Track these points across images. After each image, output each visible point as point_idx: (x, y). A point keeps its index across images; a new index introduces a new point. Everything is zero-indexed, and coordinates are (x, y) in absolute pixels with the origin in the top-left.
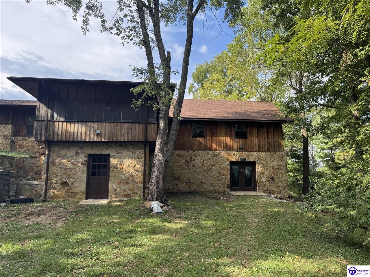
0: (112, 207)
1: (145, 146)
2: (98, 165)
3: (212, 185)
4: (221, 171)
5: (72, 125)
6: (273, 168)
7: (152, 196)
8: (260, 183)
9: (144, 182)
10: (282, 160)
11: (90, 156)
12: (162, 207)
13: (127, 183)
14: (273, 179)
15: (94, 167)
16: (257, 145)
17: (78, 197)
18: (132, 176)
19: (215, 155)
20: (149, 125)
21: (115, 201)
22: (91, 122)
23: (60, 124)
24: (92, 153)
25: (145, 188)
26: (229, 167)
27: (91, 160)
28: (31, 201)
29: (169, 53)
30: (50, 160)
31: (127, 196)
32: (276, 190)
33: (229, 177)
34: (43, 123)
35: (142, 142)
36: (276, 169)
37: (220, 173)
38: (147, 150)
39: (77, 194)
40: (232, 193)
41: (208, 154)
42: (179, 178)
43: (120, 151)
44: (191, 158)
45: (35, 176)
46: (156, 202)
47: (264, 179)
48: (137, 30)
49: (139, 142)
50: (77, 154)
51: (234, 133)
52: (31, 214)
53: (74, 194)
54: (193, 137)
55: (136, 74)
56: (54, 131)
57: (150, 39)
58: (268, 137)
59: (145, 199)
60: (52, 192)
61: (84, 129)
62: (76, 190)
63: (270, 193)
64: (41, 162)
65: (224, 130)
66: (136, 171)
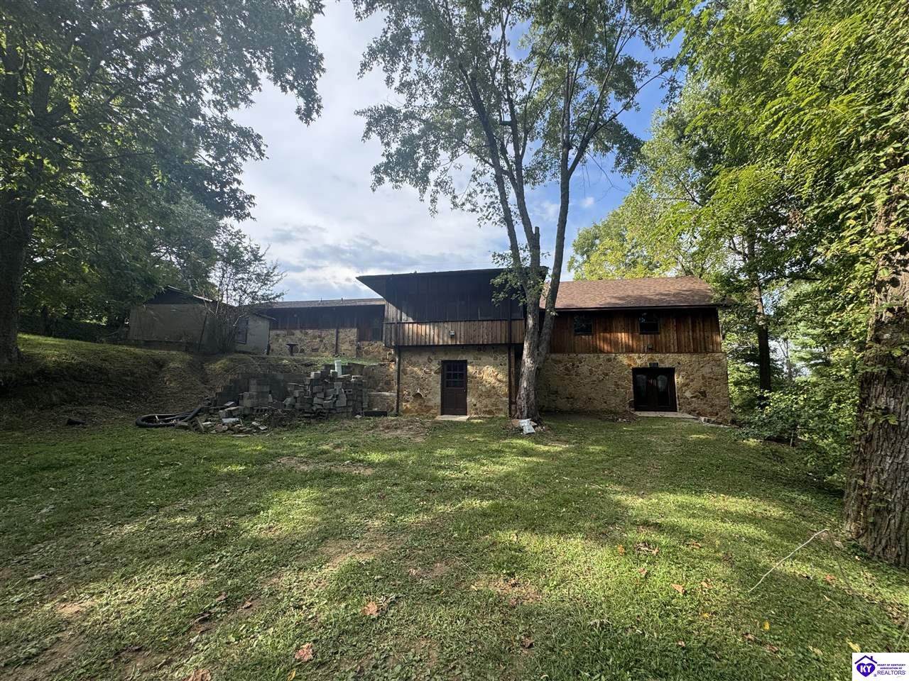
0: (472, 424)
1: (509, 349)
2: (454, 374)
3: (605, 402)
4: (619, 383)
5: (424, 327)
6: (704, 377)
7: (521, 413)
8: (682, 401)
9: (510, 397)
10: (719, 366)
11: (444, 362)
12: (534, 427)
13: (489, 397)
14: (704, 394)
15: (449, 376)
16: (676, 343)
17: (432, 411)
18: (494, 387)
19: (609, 360)
20: (513, 322)
21: (475, 418)
22: (444, 322)
23: (411, 325)
24: (447, 359)
25: (511, 403)
26: (631, 377)
27: (445, 367)
28: (385, 414)
29: (537, 229)
30: (401, 368)
31: (490, 412)
32: (709, 410)
33: (632, 390)
34: (393, 325)
35: (506, 344)
36: (709, 378)
37: (617, 385)
38: (512, 355)
39: (431, 408)
40: (638, 413)
41: (599, 358)
42: (557, 392)
43: (479, 356)
44: (573, 365)
45: (385, 387)
46: (526, 420)
47: (688, 394)
48: (496, 205)
49: (501, 344)
50: (430, 361)
51: (637, 327)
52: (388, 428)
53: (429, 408)
54: (575, 335)
55: (496, 261)
56: (404, 334)
57: (512, 214)
58: (693, 331)
59: (512, 417)
60: (405, 405)
61: (436, 331)
62: (430, 404)
63: (699, 414)
64: (391, 370)
65: (622, 323)
66: (500, 381)
